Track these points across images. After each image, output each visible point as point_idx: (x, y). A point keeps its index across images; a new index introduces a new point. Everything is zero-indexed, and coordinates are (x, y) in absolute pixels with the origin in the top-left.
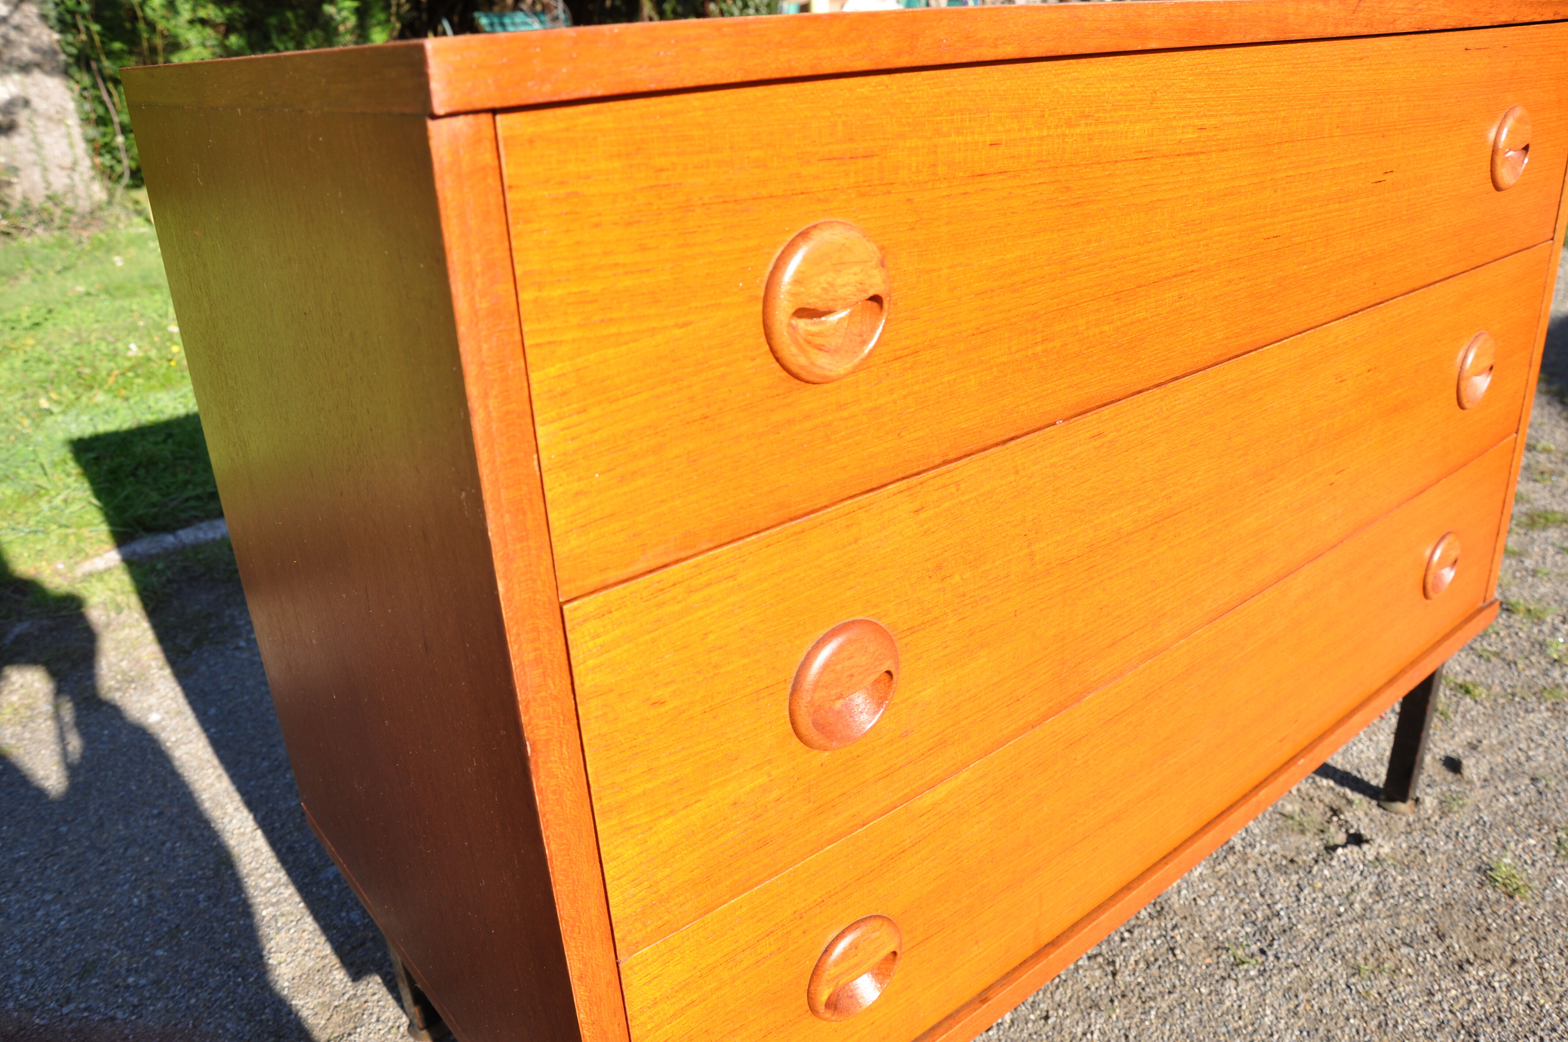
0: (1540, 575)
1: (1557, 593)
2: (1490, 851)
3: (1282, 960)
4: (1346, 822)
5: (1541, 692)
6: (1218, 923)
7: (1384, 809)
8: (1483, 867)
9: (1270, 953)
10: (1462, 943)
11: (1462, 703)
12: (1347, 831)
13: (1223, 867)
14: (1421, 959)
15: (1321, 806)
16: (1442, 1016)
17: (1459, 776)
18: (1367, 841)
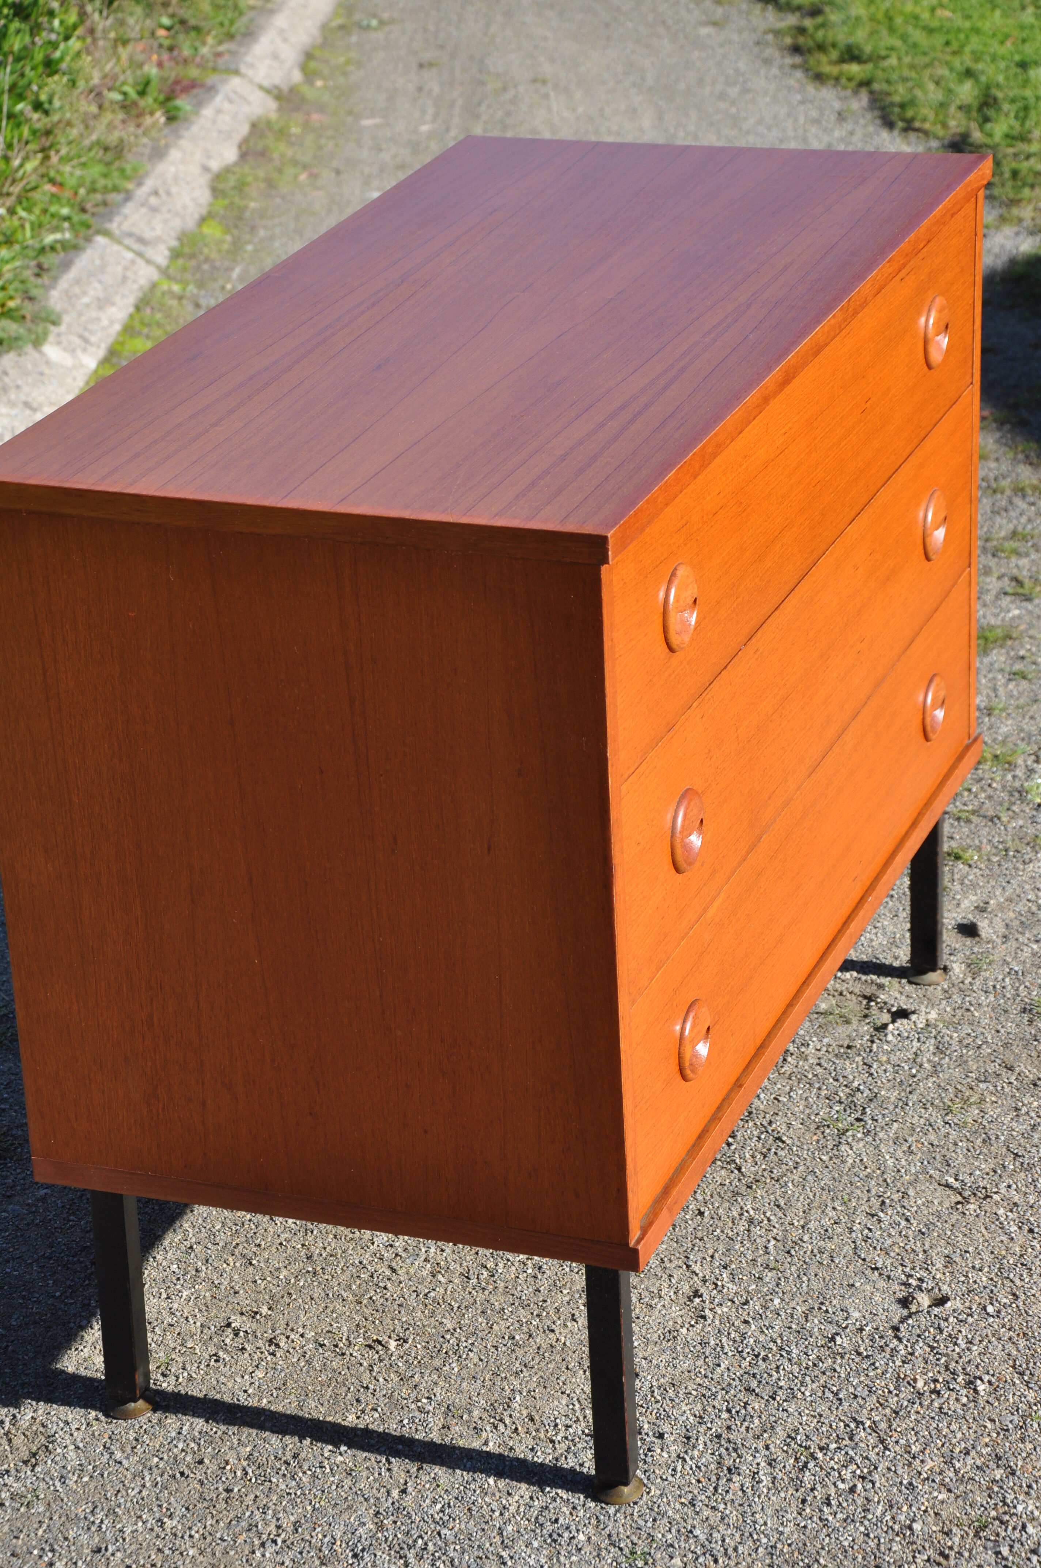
0: (997, 712)
1: (1022, 730)
2: (1029, 994)
3: (880, 1121)
4: (885, 1003)
5: (1034, 841)
6: (807, 1111)
7: (916, 984)
8: (1027, 1006)
9: (867, 1118)
10: (1029, 1068)
11: (956, 870)
12: (889, 1011)
13: (786, 1068)
14: (999, 1088)
15: (854, 997)
16: (1032, 1122)
17: (977, 939)
18: (914, 1012)
